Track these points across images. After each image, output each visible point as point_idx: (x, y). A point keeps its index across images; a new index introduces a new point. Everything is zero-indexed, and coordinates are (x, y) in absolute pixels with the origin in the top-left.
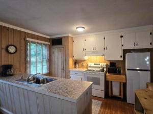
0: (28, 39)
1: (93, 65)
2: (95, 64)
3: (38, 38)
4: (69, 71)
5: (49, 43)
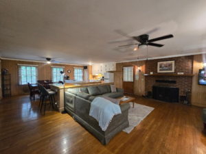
0: (74, 68)
2: (100, 77)
3: (78, 67)
5: (83, 68)
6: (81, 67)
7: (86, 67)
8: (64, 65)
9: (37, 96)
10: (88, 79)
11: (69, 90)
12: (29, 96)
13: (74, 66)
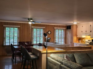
0: (55, 28)
1: (87, 41)
2: (88, 40)
4: (74, 43)
5: (65, 28)
6: (63, 27)
7: (69, 27)
8: (44, 26)
9: (18, 59)
10: (72, 42)
11: (52, 55)
12: (11, 57)
13: (55, 26)
